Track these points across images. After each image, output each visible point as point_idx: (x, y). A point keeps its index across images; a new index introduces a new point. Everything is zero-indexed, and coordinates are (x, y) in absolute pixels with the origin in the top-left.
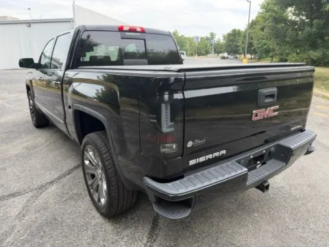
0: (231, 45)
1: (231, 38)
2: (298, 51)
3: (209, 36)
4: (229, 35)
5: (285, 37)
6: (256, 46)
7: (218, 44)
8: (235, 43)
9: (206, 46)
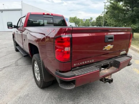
0: (98, 23)
1: (98, 19)
2: (126, 24)
3: (90, 19)
4: (97, 18)
5: (119, 17)
6: (108, 23)
7: (93, 22)
8: (100, 22)
9: (88, 23)
